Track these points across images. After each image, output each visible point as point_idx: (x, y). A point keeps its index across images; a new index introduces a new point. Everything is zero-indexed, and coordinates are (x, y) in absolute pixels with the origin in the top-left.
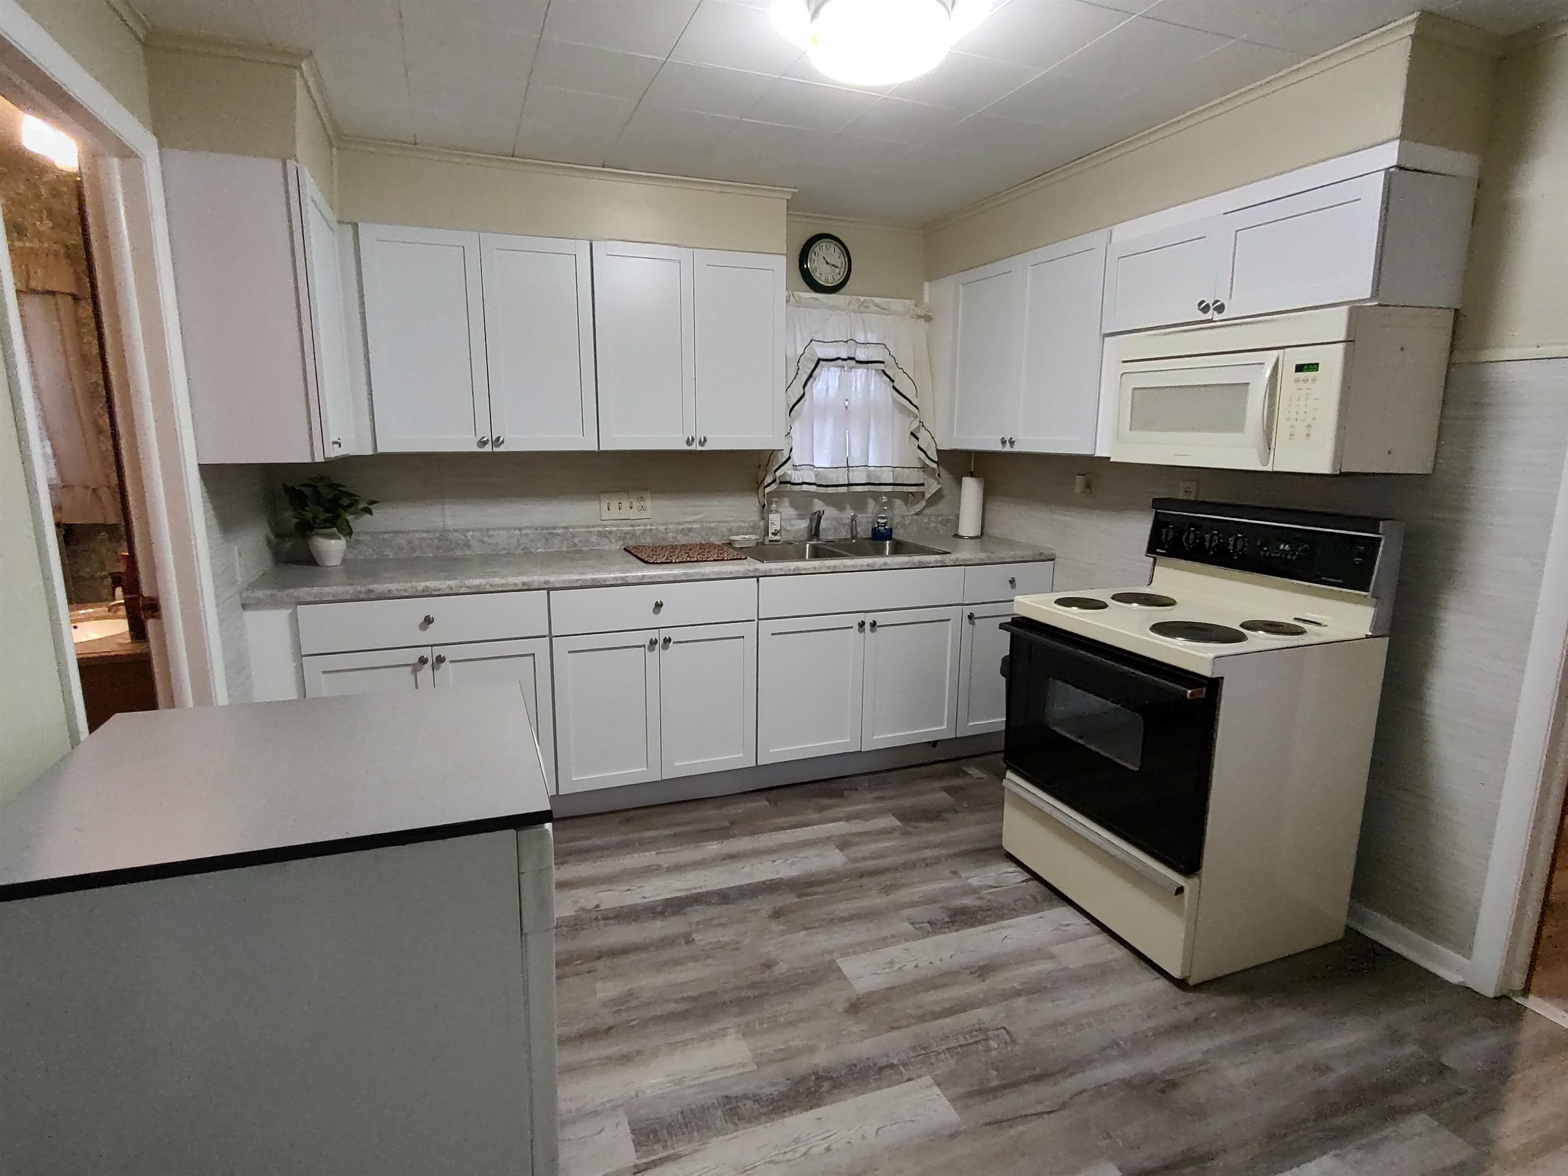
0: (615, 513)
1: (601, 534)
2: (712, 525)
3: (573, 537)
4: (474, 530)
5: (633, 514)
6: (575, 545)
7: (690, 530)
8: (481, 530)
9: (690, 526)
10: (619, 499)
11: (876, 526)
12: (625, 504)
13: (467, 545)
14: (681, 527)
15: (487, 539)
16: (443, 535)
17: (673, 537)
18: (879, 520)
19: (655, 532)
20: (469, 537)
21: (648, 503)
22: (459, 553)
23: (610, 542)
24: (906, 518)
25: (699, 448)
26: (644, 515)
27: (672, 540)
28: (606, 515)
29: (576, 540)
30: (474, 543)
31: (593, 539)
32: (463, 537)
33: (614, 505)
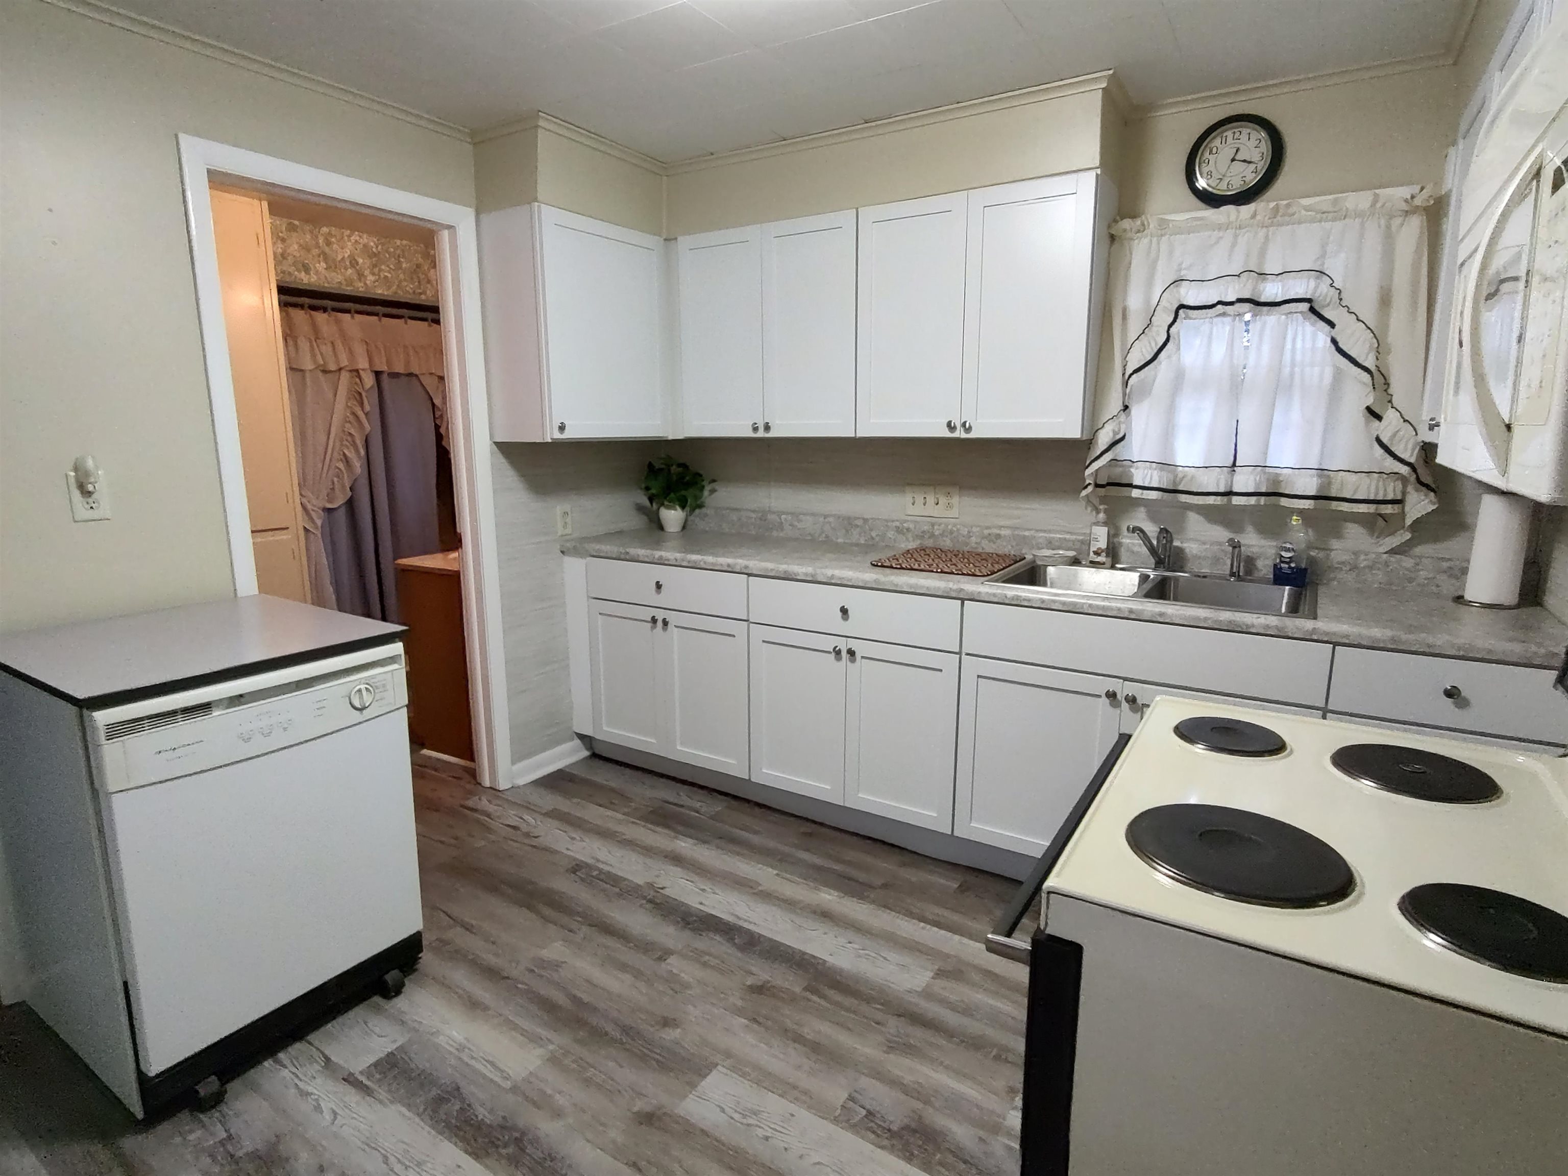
0: (918, 509)
1: (899, 530)
2: (1027, 533)
3: (871, 530)
4: (787, 514)
5: (936, 511)
6: (873, 538)
7: (998, 536)
8: (792, 514)
9: (998, 532)
10: (925, 493)
11: (1278, 561)
12: (931, 500)
13: (781, 526)
14: (986, 532)
15: (796, 523)
16: (763, 515)
17: (976, 543)
18: (1283, 554)
19: (955, 534)
20: (783, 521)
21: (955, 500)
22: (775, 534)
23: (907, 539)
24: (1362, 557)
25: (964, 435)
26: (949, 514)
27: (976, 546)
28: (912, 510)
29: (874, 534)
30: (787, 526)
31: (891, 534)
32: (779, 520)
33: (919, 499)
